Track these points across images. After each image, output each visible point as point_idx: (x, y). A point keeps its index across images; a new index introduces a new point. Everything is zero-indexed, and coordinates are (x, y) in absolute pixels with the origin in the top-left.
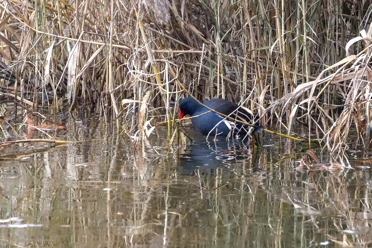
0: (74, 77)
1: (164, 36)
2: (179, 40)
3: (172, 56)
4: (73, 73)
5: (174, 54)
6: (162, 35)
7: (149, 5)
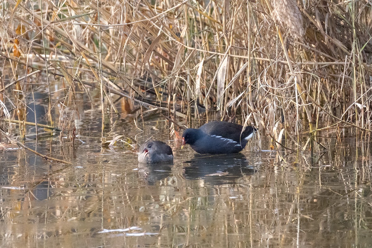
0: (223, 89)
1: (310, 49)
2: (325, 53)
3: (317, 67)
4: (223, 86)
5: (319, 66)
6: (308, 49)
7: (284, 20)
